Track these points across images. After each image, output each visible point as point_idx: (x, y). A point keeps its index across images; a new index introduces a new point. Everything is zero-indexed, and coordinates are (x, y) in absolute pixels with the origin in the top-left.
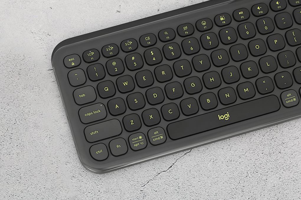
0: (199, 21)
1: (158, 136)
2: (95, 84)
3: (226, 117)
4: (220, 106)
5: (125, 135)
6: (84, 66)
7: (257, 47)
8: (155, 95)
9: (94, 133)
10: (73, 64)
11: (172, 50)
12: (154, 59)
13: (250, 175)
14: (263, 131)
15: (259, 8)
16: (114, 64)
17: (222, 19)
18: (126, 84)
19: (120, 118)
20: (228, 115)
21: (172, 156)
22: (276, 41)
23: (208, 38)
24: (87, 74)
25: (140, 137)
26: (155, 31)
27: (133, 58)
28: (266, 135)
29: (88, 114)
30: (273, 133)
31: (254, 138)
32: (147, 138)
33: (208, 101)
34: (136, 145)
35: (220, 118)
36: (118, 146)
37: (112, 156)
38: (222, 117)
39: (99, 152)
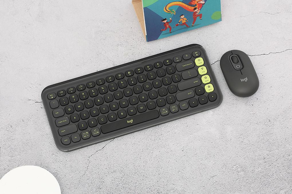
0: (117, 75)
1: (96, 132)
2: (64, 107)
3: (131, 121)
4: (128, 116)
5: (79, 132)
6: (58, 98)
7: (147, 86)
8: (95, 112)
9: (63, 131)
10: (52, 97)
11: (103, 89)
12: (94, 94)
13: (144, 150)
14: (151, 129)
15: (148, 67)
16: (73, 97)
17: (129, 73)
18: (79, 107)
19: (77, 123)
20: (132, 121)
21: (104, 142)
22: (157, 83)
23: (122, 82)
24: (60, 102)
25: (87, 133)
26: (95, 80)
27: (83, 94)
28: (153, 131)
29: (60, 122)
30: (157, 130)
31: (146, 132)
32: (91, 133)
33: (122, 114)
34: (85, 136)
35: (128, 122)
36: (76, 138)
37: (73, 143)
38: (129, 122)
39: (66, 140)
